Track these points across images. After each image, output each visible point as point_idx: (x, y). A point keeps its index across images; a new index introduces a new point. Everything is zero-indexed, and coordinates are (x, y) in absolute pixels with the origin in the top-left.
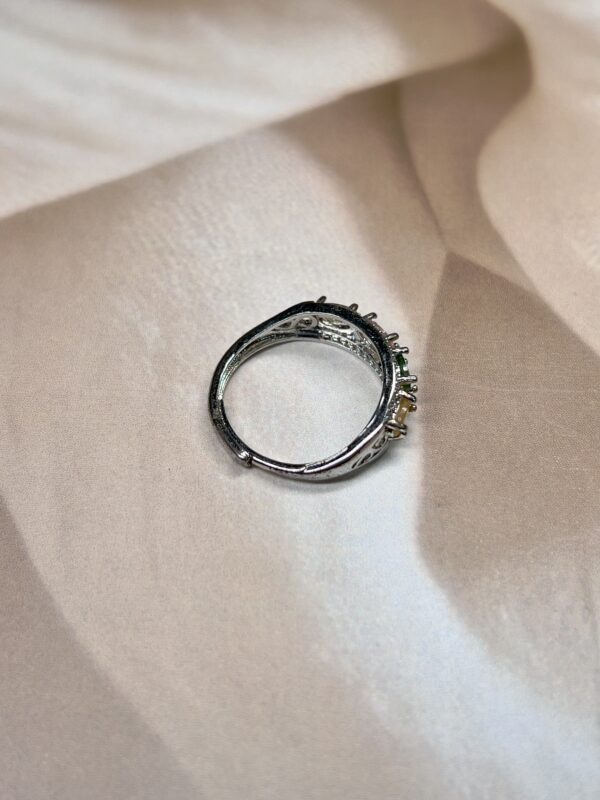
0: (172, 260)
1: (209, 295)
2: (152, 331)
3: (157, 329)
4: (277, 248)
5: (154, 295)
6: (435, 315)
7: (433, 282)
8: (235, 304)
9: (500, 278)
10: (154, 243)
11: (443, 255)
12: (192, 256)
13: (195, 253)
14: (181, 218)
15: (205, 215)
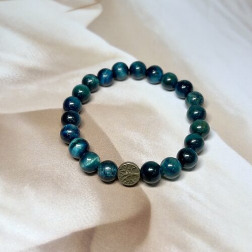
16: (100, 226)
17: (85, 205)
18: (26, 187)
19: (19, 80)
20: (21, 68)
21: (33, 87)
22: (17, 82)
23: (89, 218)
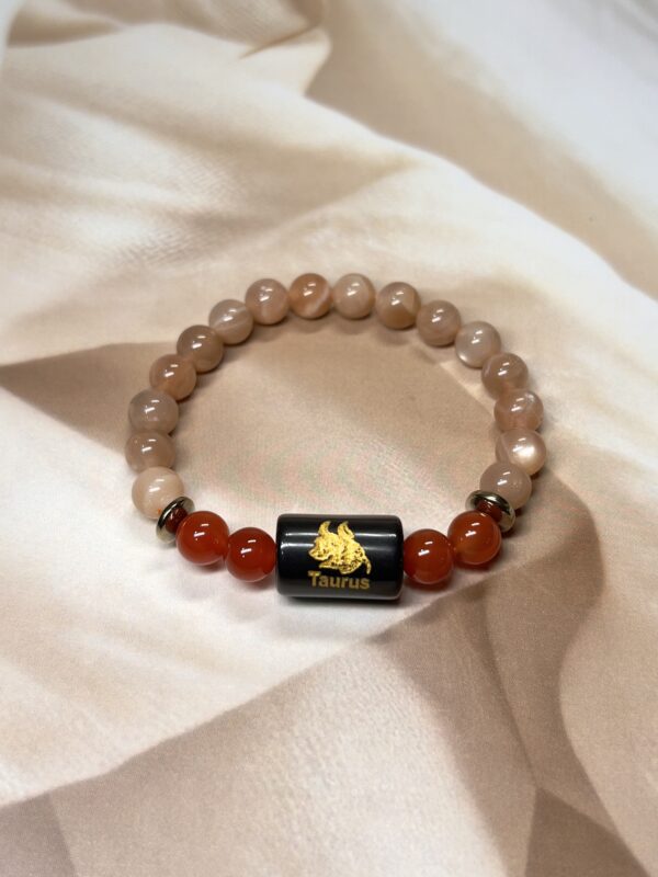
6: (529, 864)
13: (312, 793)
14: (297, 752)
15: (318, 747)
20: (173, 216)
21: (223, 266)
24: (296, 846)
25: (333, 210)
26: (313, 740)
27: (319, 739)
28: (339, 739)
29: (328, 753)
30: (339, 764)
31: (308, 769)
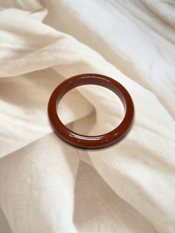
0: (32, 164)
1: (39, 171)
2: (29, 180)
3: (29, 179)
4: (50, 161)
5: (29, 172)
6: (77, 174)
7: (77, 166)
8: (43, 173)
9: (89, 165)
10: (29, 161)
11: (79, 160)
12: (36, 163)
13: (37, 163)
14: (34, 155)
15: (38, 154)
16: (75, 121)
17: (66, 113)
18: (36, 110)
19: (15, 58)
20: (13, 50)
21: (23, 60)
22: (14, 58)
23: (69, 118)
24: (33, 172)
25: (47, 48)
26: (37, 153)
27: (38, 153)
28: (43, 153)
29: (40, 155)
30: (42, 157)
31: (36, 158)
